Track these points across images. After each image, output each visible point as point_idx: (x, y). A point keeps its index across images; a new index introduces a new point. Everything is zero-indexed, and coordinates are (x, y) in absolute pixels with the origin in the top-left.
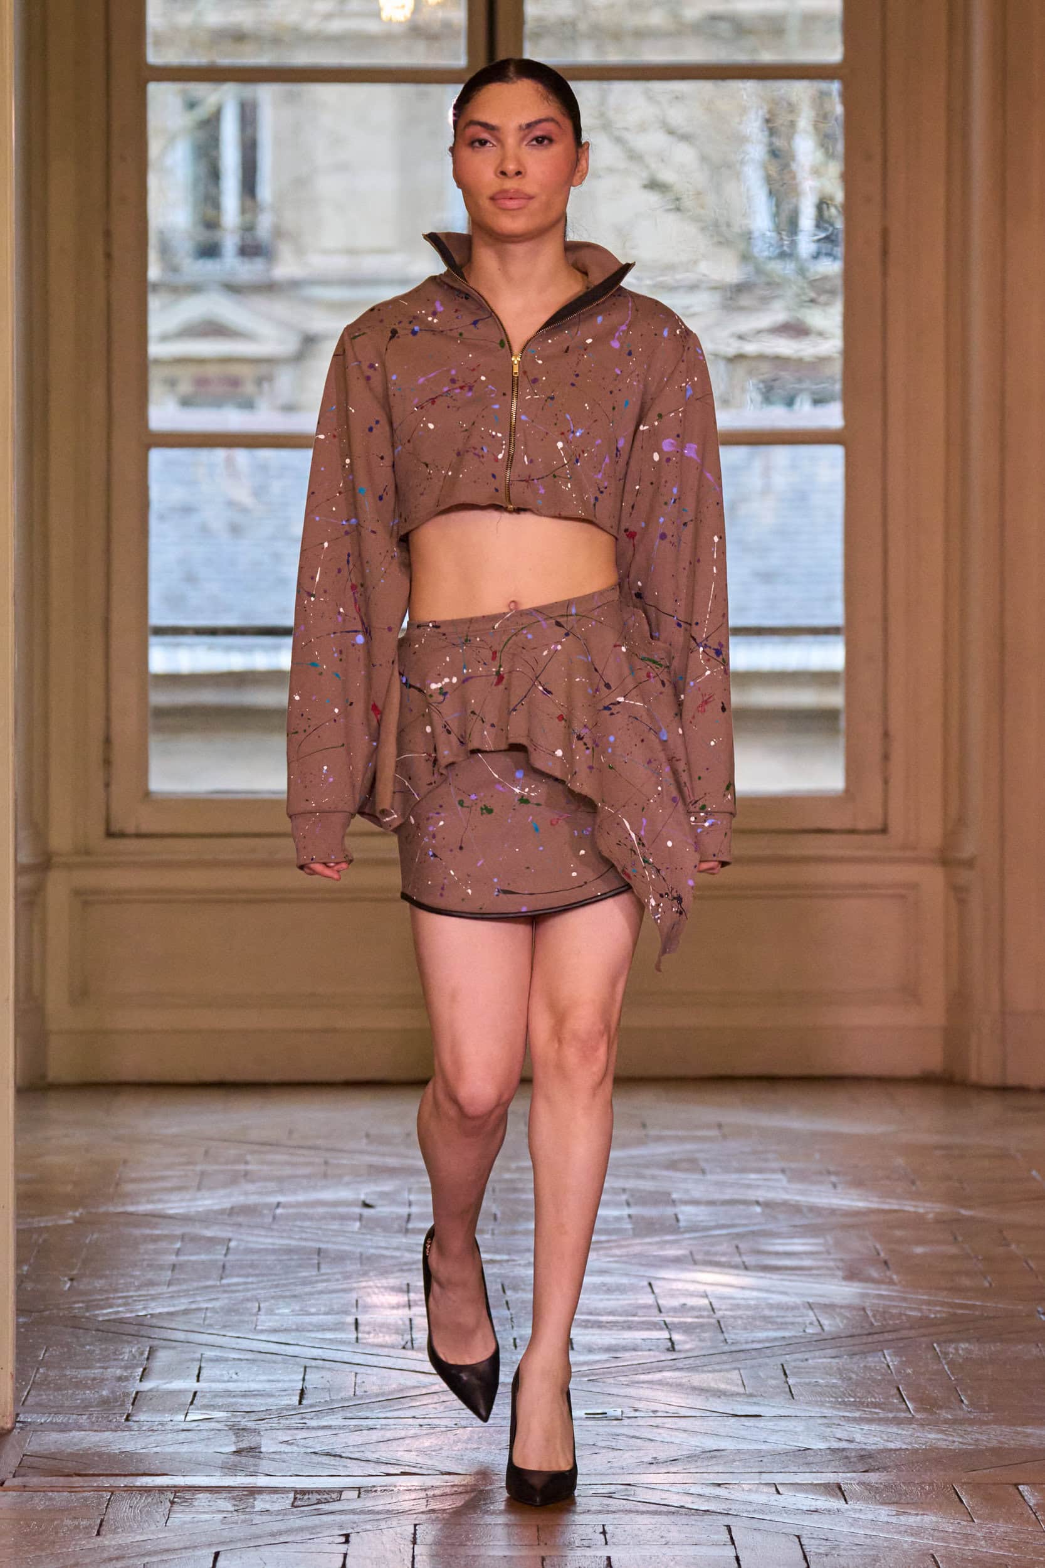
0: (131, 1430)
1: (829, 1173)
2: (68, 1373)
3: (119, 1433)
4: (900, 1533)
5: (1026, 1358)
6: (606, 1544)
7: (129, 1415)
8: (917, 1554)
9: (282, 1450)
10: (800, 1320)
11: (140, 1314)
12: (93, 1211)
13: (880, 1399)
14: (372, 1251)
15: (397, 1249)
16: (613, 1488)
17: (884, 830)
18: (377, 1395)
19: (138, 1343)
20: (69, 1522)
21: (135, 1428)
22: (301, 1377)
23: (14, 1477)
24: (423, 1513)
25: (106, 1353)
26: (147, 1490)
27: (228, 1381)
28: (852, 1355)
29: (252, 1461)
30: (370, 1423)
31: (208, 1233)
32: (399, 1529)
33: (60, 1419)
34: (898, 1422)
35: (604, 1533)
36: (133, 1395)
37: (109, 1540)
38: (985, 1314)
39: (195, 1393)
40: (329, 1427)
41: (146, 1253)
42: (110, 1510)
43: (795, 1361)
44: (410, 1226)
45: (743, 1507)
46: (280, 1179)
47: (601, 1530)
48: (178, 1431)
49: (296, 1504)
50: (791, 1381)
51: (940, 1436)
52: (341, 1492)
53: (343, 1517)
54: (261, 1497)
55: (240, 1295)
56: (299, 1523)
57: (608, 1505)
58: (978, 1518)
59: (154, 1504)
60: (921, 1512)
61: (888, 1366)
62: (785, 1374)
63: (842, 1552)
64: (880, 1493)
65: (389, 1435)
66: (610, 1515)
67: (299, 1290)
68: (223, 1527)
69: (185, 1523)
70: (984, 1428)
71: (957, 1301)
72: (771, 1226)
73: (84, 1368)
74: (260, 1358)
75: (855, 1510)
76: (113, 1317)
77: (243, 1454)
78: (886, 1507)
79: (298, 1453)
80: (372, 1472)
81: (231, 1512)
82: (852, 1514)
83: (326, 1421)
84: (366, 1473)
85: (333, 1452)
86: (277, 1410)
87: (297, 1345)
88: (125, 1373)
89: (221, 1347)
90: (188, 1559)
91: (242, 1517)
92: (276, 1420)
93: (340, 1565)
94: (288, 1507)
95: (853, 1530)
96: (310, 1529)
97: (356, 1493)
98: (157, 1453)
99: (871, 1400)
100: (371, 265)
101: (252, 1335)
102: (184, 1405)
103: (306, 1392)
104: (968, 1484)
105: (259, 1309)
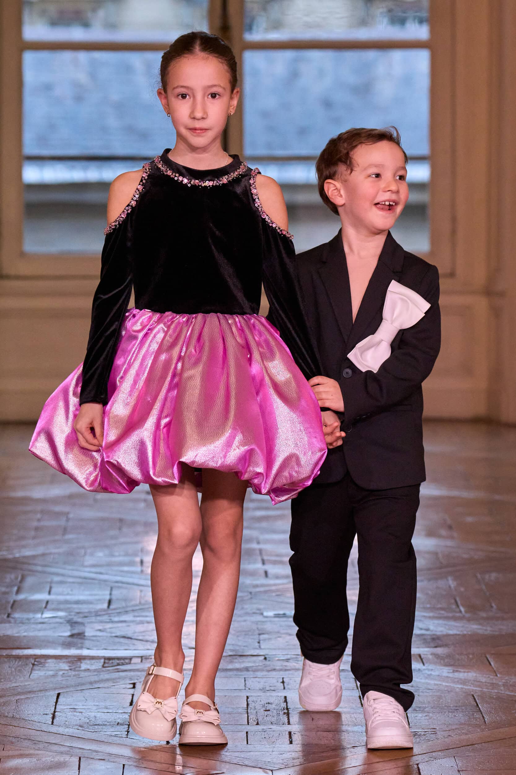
0: (10, 623)
3: (3, 625)
4: (454, 682)
6: (284, 688)
7: (9, 614)
8: (464, 694)
9: (98, 635)
11: (17, 555)
13: (444, 605)
16: (289, 657)
19: (15, 572)
21: (12, 620)
22: (108, 593)
26: (18, 657)
27: (67, 595)
28: (429, 580)
29: (80, 641)
31: (57, 509)
34: (455, 619)
35: (283, 682)
36: (12, 602)
38: (507, 557)
39: (47, 602)
40: (125, 622)
41: (21, 521)
47: (281, 681)
48: (37, 623)
49: (106, 665)
51: (480, 627)
52: (131, 659)
53: (132, 673)
54: (85, 661)
55: (74, 545)
56: (107, 676)
57: (286, 666)
58: (500, 673)
59: (23, 665)
60: (467, 671)
61: (450, 587)
63: (421, 694)
64: (444, 660)
66: (287, 672)
67: (109, 542)
68: (64, 679)
69: (41, 676)
70: (504, 622)
71: (492, 549)
74: (86, 582)
75: (428, 670)
77: (75, 636)
78: (447, 668)
79: (107, 637)
80: (149, 647)
81: (67, 670)
82: (427, 672)
83: (123, 618)
84: (146, 648)
85: (127, 636)
86: (95, 612)
87: (107, 574)
88: (7, 590)
89: (63, 575)
90: (42, 697)
91: (74, 673)
92: (94, 618)
93: (130, 701)
94: (100, 667)
95: (427, 681)
96: (114, 680)
97: (140, 660)
98: (25, 636)
99: (439, 606)
101: (81, 569)
102: (41, 608)
103: (112, 601)
104: (495, 654)
105: (85, 553)
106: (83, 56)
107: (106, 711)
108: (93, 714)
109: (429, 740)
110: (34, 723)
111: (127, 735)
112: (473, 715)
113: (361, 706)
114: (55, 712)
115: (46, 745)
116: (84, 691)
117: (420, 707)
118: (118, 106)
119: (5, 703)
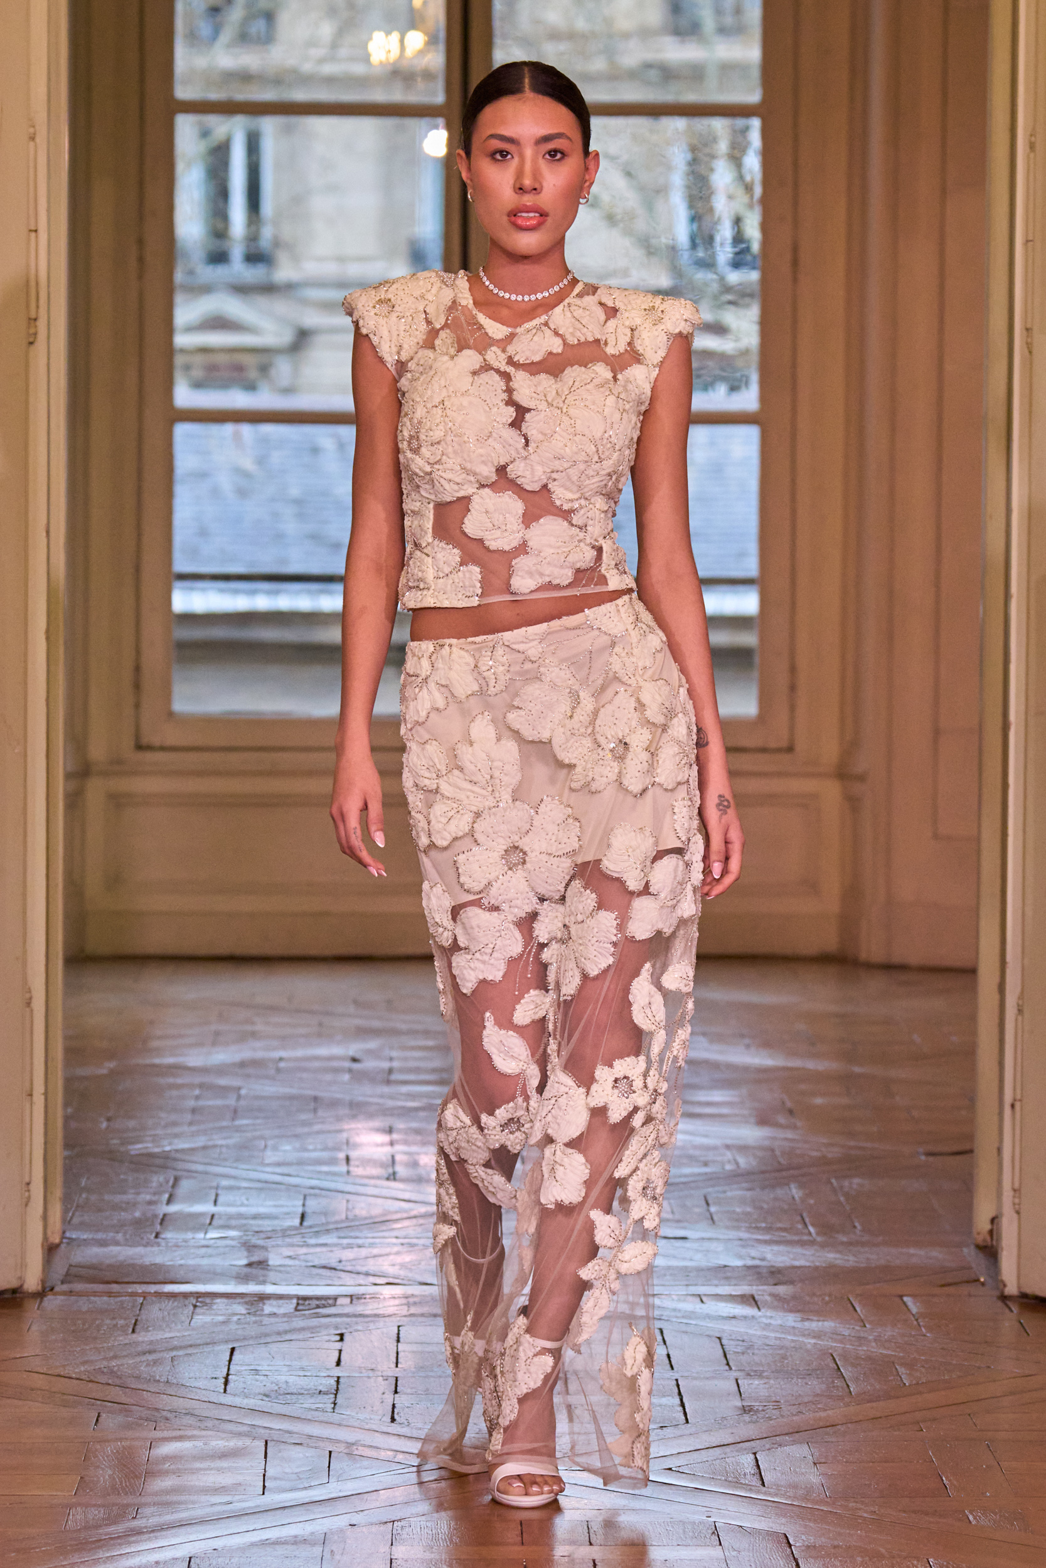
0: (159, 1246)
1: (742, 1036)
2: (107, 1197)
3: (149, 1249)
4: (804, 1335)
5: (908, 1191)
7: (158, 1233)
8: (818, 1353)
9: (286, 1263)
10: (719, 1158)
11: (167, 1148)
12: (125, 1063)
13: (786, 1225)
14: (360, 1099)
15: (382, 1096)
17: (790, 749)
18: (366, 1218)
19: (165, 1173)
20: (108, 1322)
21: (163, 1243)
22: (301, 1203)
23: (63, 1282)
24: (405, 1316)
25: (137, 1182)
26: (173, 1296)
27: (241, 1206)
28: (763, 1188)
29: (261, 1272)
30: (360, 1241)
31: (223, 1081)
32: (385, 1330)
33: (100, 1236)
34: (802, 1244)
36: (161, 1216)
37: (142, 1337)
38: (874, 1155)
39: (213, 1216)
40: (325, 1245)
41: (171, 1098)
42: (143, 1311)
43: (718, 1192)
44: (393, 1077)
45: (673, 1314)
46: (283, 1038)
48: (199, 1247)
49: (299, 1308)
50: (713, 1209)
51: (838, 1256)
52: (336, 1299)
53: (338, 1320)
54: (270, 1302)
55: (249, 1135)
56: (302, 1324)
58: (870, 1323)
59: (180, 1308)
60: (822, 1319)
61: (793, 1198)
62: (708, 1204)
63: (756, 1351)
64: (788, 1303)
65: (375, 1251)
67: (300, 1130)
68: (237, 1327)
69: (206, 1323)
70: (874, 1249)
71: (852, 1143)
72: (695, 1080)
73: (120, 1193)
74: (267, 1187)
75: (766, 1317)
76: (144, 1151)
77: (255, 1266)
78: (792, 1315)
79: (300, 1266)
80: (362, 1282)
81: (244, 1314)
82: (764, 1320)
83: (323, 1240)
84: (357, 1283)
85: (328, 1266)
86: (281, 1230)
87: (298, 1176)
88: (154, 1198)
89: (235, 1178)
90: (209, 1353)
91: (254, 1319)
92: (280, 1239)
93: (336, 1359)
94: (292, 1310)
95: (765, 1333)
96: (312, 1329)
97: (348, 1300)
98: (181, 1265)
99: (779, 1225)
100: (354, 270)
101: (259, 1168)
102: (203, 1225)
103: (306, 1215)
104: (861, 1295)
105: (266, 1146)
106: (246, 430)
107: (302, 1373)
108: (283, 1378)
109: (770, 1419)
110: (199, 1391)
111: (334, 1408)
112: (833, 1382)
113: (668, 1367)
114: (228, 1375)
115: (217, 1422)
116: (270, 1346)
117: (756, 1371)
118: (298, 502)
119: (155, 1362)
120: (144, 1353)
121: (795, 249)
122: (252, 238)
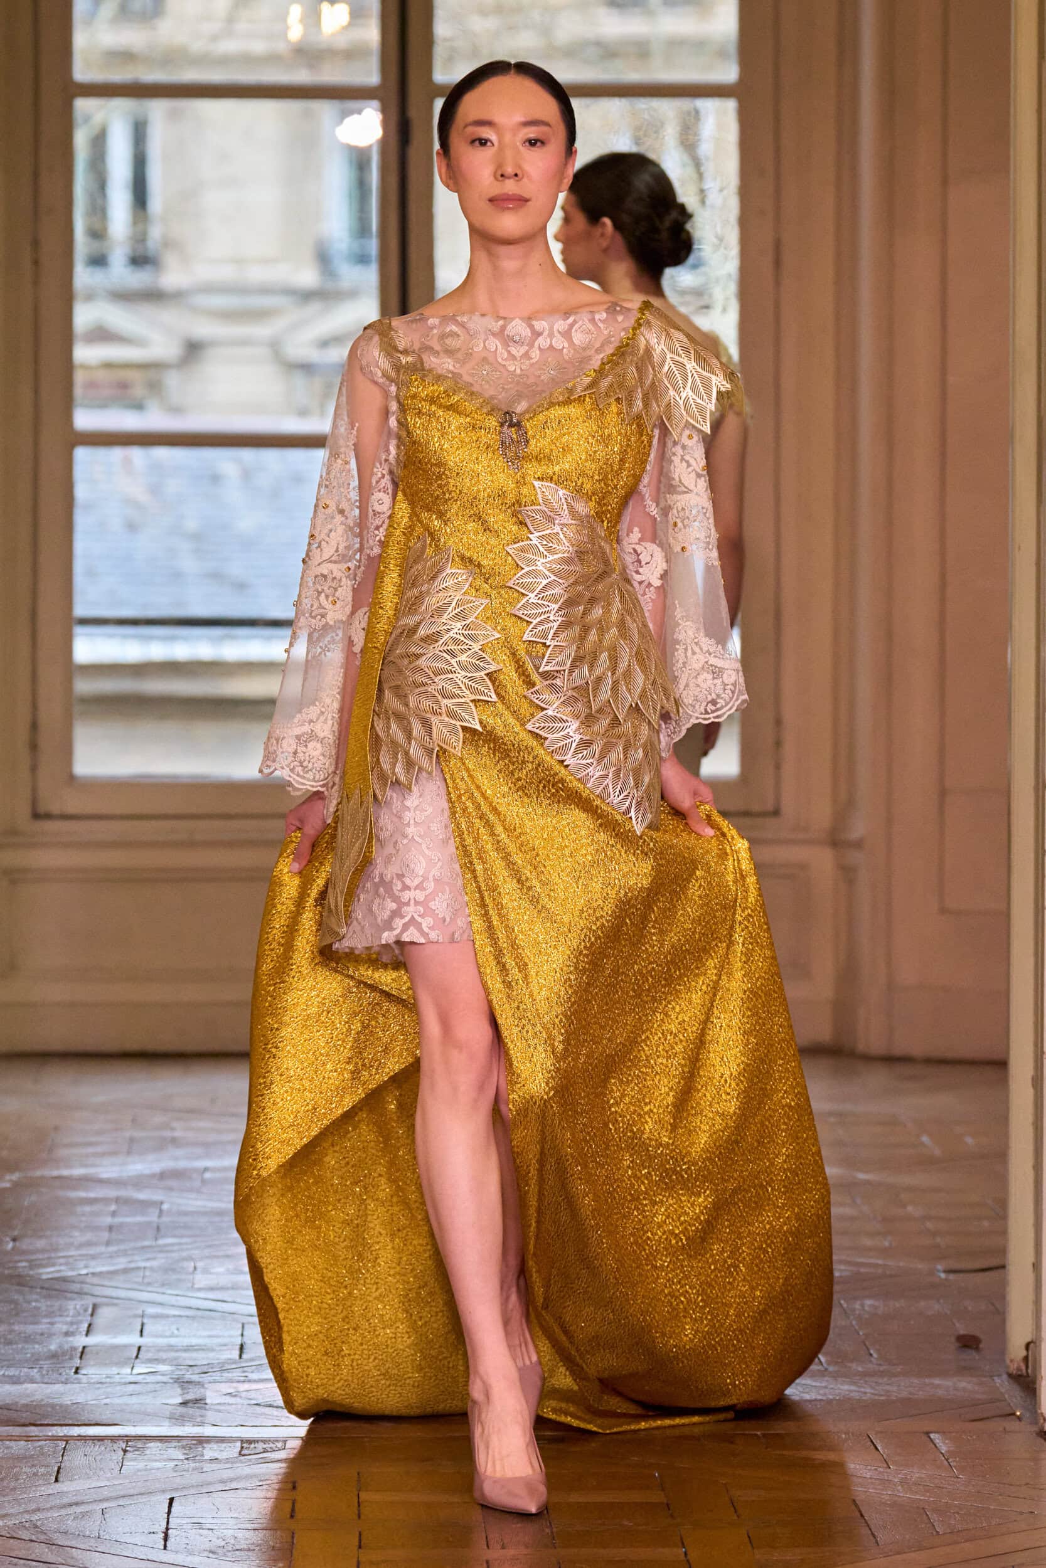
0: (79, 1383)
2: (16, 1328)
3: (69, 1386)
5: (930, 1313)
7: (77, 1369)
9: (226, 1401)
11: (83, 1272)
12: (31, 1174)
17: (776, 813)
19: (82, 1299)
20: (27, 1470)
21: (84, 1379)
22: (240, 1332)
25: (51, 1309)
26: (100, 1439)
27: (171, 1336)
29: (198, 1412)
31: (142, 1196)
33: (12, 1372)
36: (80, 1349)
37: (63, 1486)
38: (888, 1273)
39: (139, 1348)
41: (83, 1215)
42: (65, 1458)
46: (206, 1145)
48: (126, 1383)
49: (245, 1452)
51: (853, 1388)
52: (285, 1442)
54: (210, 1446)
55: (175, 1255)
56: (247, 1470)
58: (895, 1463)
59: (108, 1453)
67: (232, 1250)
68: (175, 1474)
69: (139, 1470)
70: (893, 1379)
71: (861, 1260)
73: (31, 1323)
74: (198, 1315)
76: (56, 1275)
77: (190, 1405)
79: (242, 1405)
81: (182, 1460)
85: (275, 1405)
86: (219, 1363)
87: (234, 1302)
88: (71, 1330)
89: (162, 1304)
90: (143, 1504)
91: (193, 1465)
92: (218, 1373)
93: (289, 1511)
94: (236, 1455)
96: (259, 1476)
97: (299, 1442)
98: (106, 1404)
100: (257, 274)
101: (190, 1294)
102: (129, 1359)
103: (245, 1347)
104: (881, 1432)
105: (195, 1268)
106: (137, 454)
107: (251, 1527)
108: (229, 1533)
110: (136, 1548)
112: (856, 1530)
114: (167, 1529)
116: (214, 1495)
118: (197, 537)
119: (84, 1515)
120: (71, 1505)
121: (778, 246)
122: (139, 238)
